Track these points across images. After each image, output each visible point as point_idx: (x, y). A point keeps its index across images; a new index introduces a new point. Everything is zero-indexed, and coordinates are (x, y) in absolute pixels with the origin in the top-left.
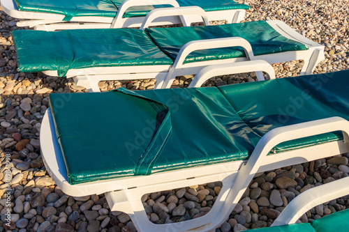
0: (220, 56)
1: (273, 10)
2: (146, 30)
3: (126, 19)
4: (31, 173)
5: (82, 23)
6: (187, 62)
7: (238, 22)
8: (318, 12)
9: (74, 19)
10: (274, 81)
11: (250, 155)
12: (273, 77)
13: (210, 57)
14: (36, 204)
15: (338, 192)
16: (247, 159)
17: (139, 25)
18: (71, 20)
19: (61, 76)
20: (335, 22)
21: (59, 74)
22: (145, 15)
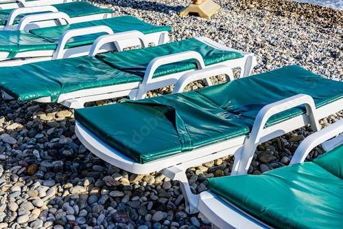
0: (179, 70)
1: (180, 32)
2: (96, 56)
3: (66, 50)
4: (60, 187)
5: (23, 59)
6: (157, 77)
7: (165, 43)
8: (221, 30)
9: (18, 55)
10: (233, 81)
11: (251, 130)
12: (232, 79)
13: (171, 71)
14: (83, 206)
15: (323, 136)
16: (248, 134)
17: (87, 53)
18: (16, 57)
19: (54, 101)
20: (241, 36)
21: (52, 100)
22: (92, 44)
